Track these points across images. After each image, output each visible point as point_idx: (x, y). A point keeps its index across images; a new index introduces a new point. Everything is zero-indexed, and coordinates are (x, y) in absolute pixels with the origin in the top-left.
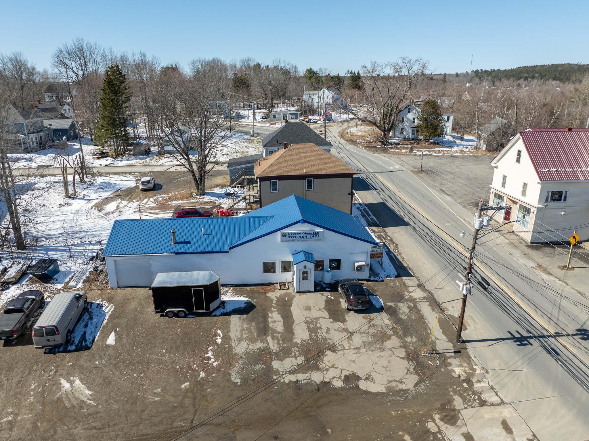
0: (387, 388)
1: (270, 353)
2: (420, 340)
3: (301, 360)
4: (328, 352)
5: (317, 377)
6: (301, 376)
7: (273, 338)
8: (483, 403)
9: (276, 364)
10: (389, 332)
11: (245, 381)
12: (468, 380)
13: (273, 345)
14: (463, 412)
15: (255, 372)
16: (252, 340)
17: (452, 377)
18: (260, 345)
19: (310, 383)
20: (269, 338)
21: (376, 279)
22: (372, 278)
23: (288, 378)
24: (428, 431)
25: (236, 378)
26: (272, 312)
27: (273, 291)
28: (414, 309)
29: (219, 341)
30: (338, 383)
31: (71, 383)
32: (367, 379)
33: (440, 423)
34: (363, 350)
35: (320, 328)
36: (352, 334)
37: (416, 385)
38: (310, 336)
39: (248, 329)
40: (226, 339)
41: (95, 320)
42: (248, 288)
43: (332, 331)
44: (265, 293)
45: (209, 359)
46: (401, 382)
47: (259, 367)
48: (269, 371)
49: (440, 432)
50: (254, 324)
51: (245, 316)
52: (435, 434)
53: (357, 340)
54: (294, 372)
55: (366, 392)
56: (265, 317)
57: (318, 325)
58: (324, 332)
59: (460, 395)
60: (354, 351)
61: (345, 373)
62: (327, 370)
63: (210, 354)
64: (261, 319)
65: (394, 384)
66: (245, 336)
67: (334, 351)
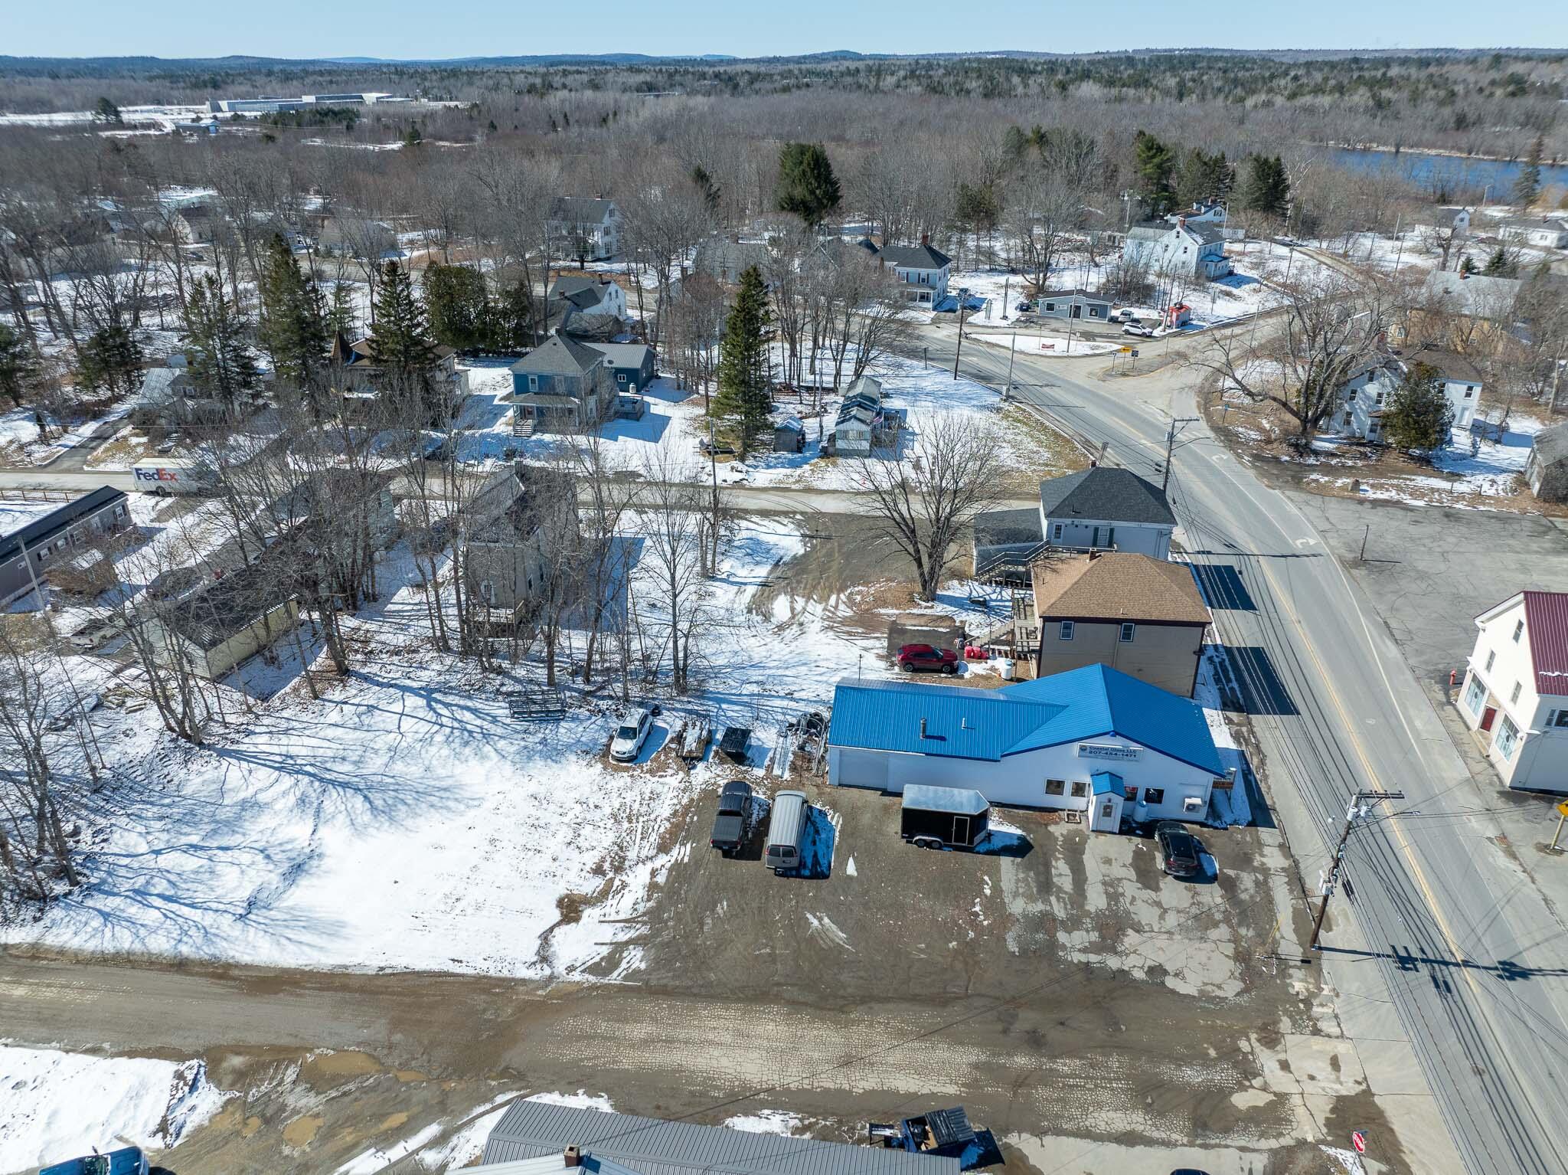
0: (1201, 991)
1: (1054, 920)
2: (1259, 935)
3: (1094, 936)
4: (1130, 932)
5: (1113, 963)
6: (1093, 958)
7: (1058, 899)
8: (1317, 1032)
9: (1062, 937)
10: (1218, 916)
11: (1024, 952)
12: (1308, 1003)
13: (1059, 911)
14: (1288, 1037)
15: (1036, 942)
16: (1031, 898)
17: (1288, 993)
18: (1039, 907)
19: (1104, 969)
20: (1053, 899)
21: (1216, 824)
22: (1210, 822)
23: (1077, 957)
24: (1239, 1049)
25: (1013, 947)
26: (1057, 859)
27: (1057, 823)
28: (1263, 886)
29: (988, 892)
30: (1139, 975)
31: (820, 920)
32: (1176, 975)
33: (1256, 1044)
34: (1177, 937)
35: (1123, 895)
36: (1165, 911)
37: (1238, 994)
38: (1109, 904)
39: (1025, 880)
40: (997, 889)
41: (823, 836)
42: (1021, 812)
43: (1138, 902)
44: (1046, 825)
45: (976, 915)
46: (1219, 987)
47: (1040, 936)
48: (1053, 945)
49: (1252, 1053)
50: (1032, 874)
51: (1019, 860)
52: (1245, 1054)
53: (1172, 920)
54: (1084, 950)
55: (1173, 992)
56: (1047, 866)
57: (1120, 890)
58: (1128, 901)
59: (1291, 1017)
60: (1166, 936)
61: (1150, 963)
62: (1127, 955)
63: (977, 909)
64: (1041, 868)
65: (1209, 988)
66: (1021, 890)
67: (1138, 931)
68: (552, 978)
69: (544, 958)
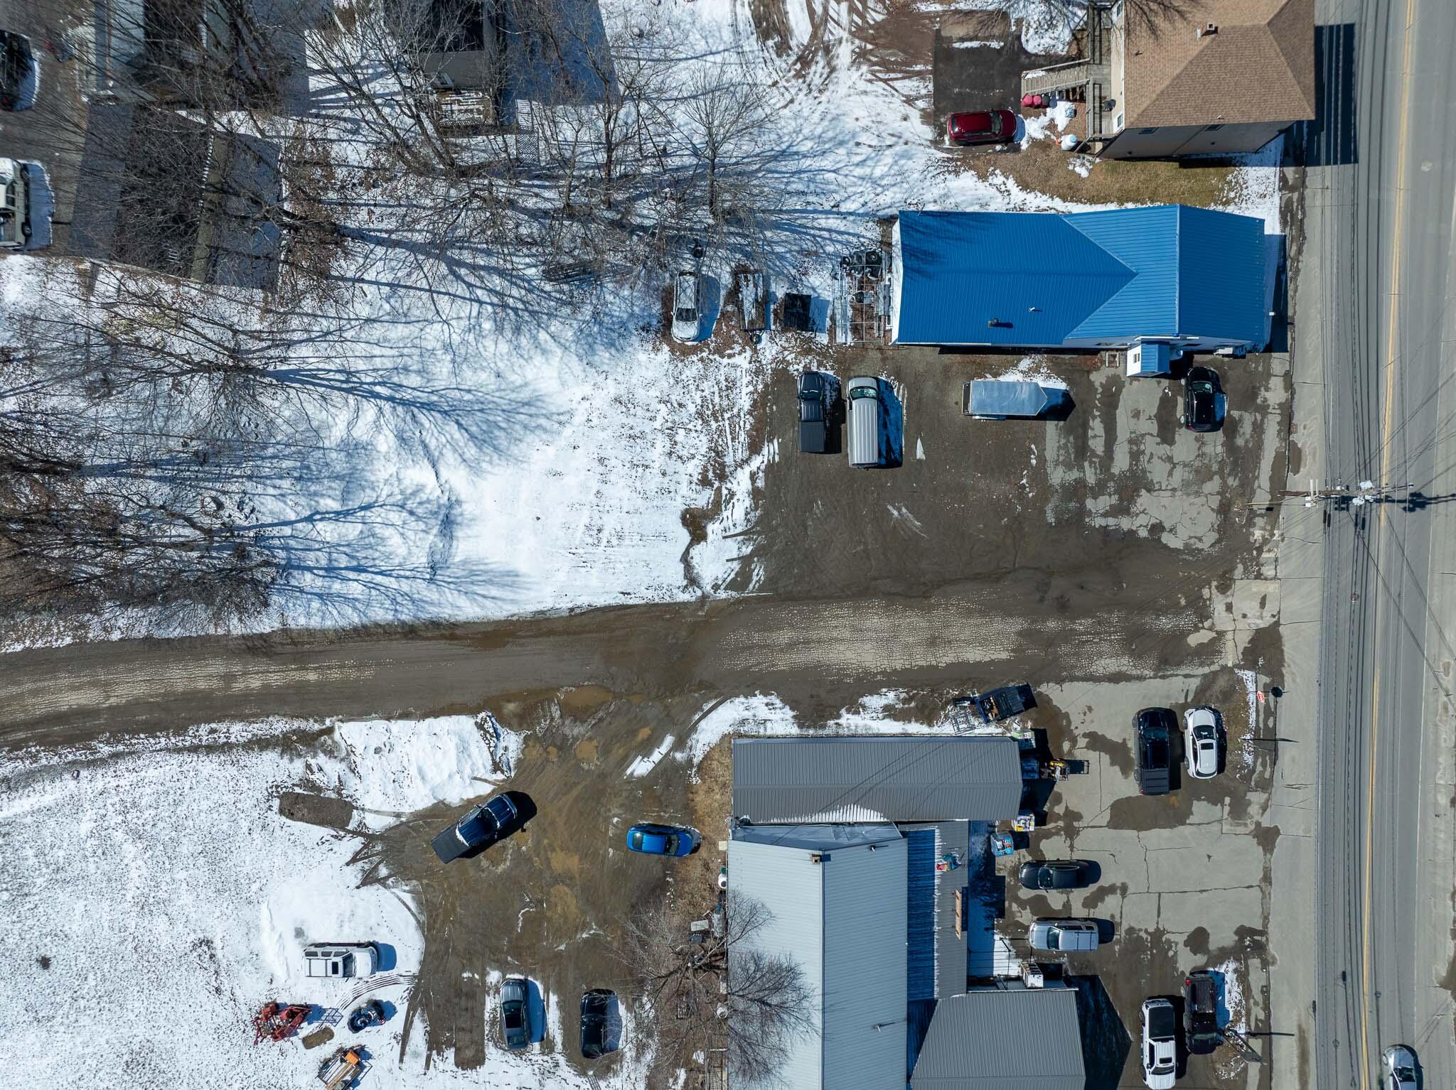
0: (1186, 545)
1: (1085, 486)
2: (1242, 485)
3: (1114, 499)
4: (1143, 492)
5: (1125, 523)
6: (1111, 521)
7: (1091, 463)
8: (1259, 576)
9: (1090, 503)
10: (1215, 467)
11: (1058, 521)
12: (1260, 550)
13: (1091, 477)
14: (1237, 582)
15: (1069, 511)
16: (1069, 466)
17: (1249, 542)
18: (1075, 474)
19: (1118, 530)
20: (1086, 464)
23: (1099, 522)
24: (1201, 597)
25: (1051, 519)
26: (1094, 418)
27: (1099, 369)
28: (1258, 429)
29: (1034, 462)
30: (1143, 533)
31: (899, 510)
32: (1171, 531)
33: (1214, 591)
34: (1179, 493)
35: (1143, 452)
36: (1175, 465)
37: (1212, 545)
38: (1131, 465)
39: (1065, 445)
40: (1042, 459)
42: (1067, 357)
43: (1155, 460)
44: (1089, 372)
45: (1023, 487)
46: (1200, 539)
47: (1072, 505)
48: (1082, 512)
49: (1210, 599)
50: (1071, 439)
51: (1062, 423)
52: (1205, 601)
53: (1179, 474)
54: (1105, 515)
55: (1166, 547)
56: (1085, 426)
57: (1142, 447)
58: (1146, 459)
59: (1244, 564)
60: (1169, 493)
61: (1153, 521)
62: (1137, 515)
63: (1024, 481)
64: (1080, 430)
65: (1192, 541)
66: (1061, 458)
67: (1149, 491)
68: (704, 597)
69: (692, 580)
